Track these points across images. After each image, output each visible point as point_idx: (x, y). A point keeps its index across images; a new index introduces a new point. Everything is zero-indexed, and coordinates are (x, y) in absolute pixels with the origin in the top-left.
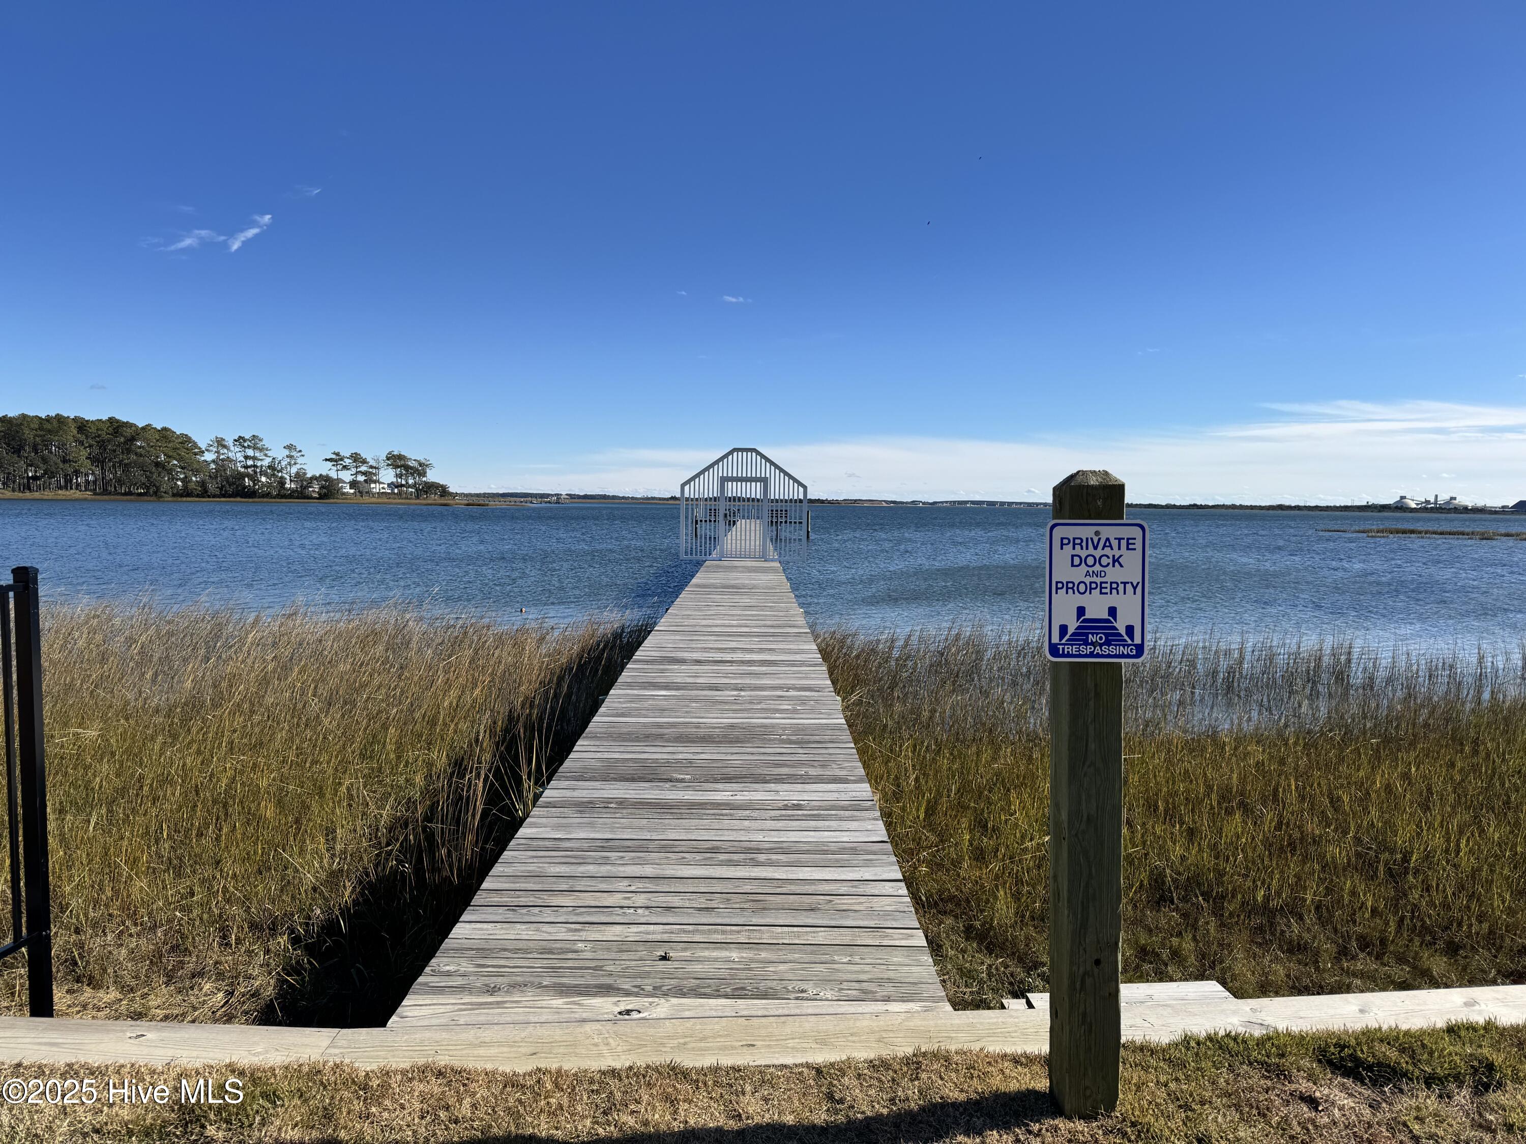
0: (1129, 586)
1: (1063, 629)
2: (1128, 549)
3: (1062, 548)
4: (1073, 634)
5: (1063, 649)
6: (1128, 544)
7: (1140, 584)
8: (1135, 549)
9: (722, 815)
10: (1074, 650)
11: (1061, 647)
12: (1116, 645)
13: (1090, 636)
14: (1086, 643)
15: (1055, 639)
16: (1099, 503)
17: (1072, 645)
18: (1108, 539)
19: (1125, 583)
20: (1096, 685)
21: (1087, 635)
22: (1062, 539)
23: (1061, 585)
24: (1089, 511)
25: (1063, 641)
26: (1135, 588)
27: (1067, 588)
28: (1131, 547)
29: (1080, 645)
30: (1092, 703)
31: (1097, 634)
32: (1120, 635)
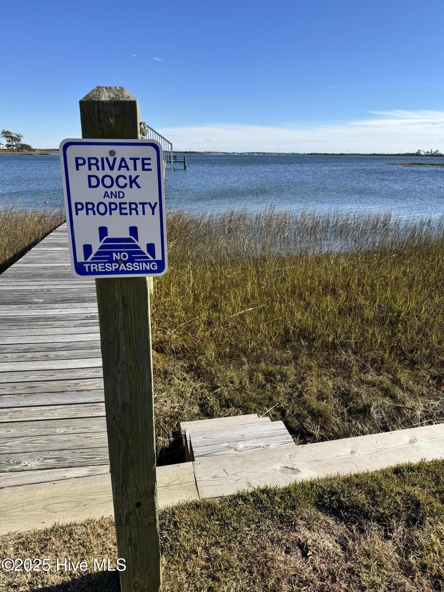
0: (147, 207)
1: (87, 249)
2: (144, 169)
3: (77, 169)
4: (98, 253)
5: (89, 267)
6: (143, 164)
7: (158, 205)
8: (150, 170)
9: (46, 325)
10: (100, 268)
11: (87, 265)
12: (139, 262)
13: (114, 254)
14: (111, 261)
15: (81, 258)
16: (112, 121)
17: (97, 263)
18: (123, 160)
19: (143, 204)
20: (123, 298)
21: (111, 253)
22: (77, 159)
23: (80, 207)
24: (102, 130)
25: (89, 260)
26: (153, 209)
27: (87, 209)
28: (146, 167)
29: (105, 263)
30: (121, 313)
31: (121, 252)
32: (142, 252)
